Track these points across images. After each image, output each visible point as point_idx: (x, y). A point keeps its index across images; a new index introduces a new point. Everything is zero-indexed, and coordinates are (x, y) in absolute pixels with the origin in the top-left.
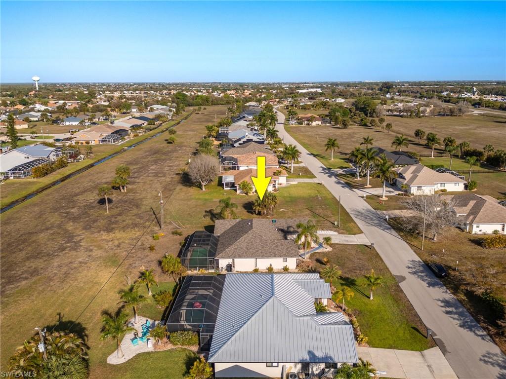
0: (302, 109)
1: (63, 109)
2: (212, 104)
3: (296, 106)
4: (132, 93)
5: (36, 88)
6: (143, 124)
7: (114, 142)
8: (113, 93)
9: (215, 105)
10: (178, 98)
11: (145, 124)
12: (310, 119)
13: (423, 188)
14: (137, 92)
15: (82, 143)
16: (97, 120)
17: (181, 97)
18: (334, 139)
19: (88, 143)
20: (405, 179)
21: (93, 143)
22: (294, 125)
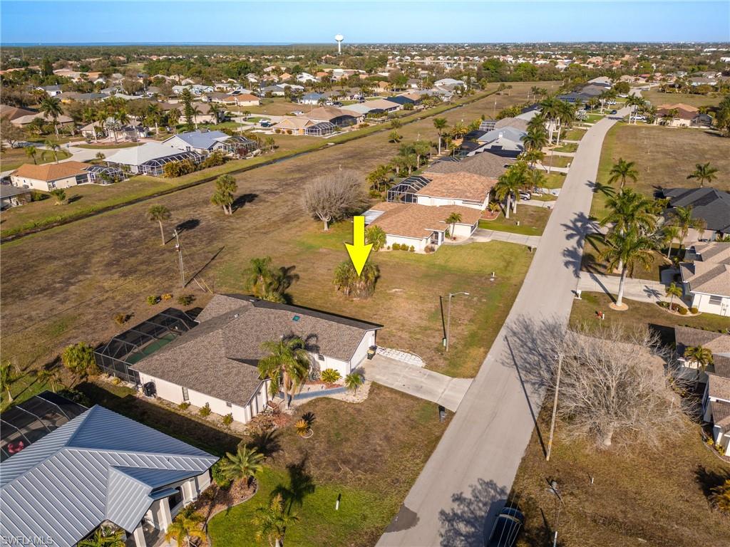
0: (690, 93)
1: (329, 81)
2: (540, 79)
3: (679, 87)
4: (448, 59)
5: (337, 51)
6: (395, 108)
7: (323, 134)
8: (423, 59)
9: (544, 80)
10: (488, 69)
11: (398, 109)
12: (668, 115)
13: (724, 301)
14: (455, 58)
15: (283, 133)
16: (349, 98)
17: (492, 67)
18: (627, 163)
19: (290, 132)
20: (694, 274)
21: (295, 133)
22: (635, 124)
